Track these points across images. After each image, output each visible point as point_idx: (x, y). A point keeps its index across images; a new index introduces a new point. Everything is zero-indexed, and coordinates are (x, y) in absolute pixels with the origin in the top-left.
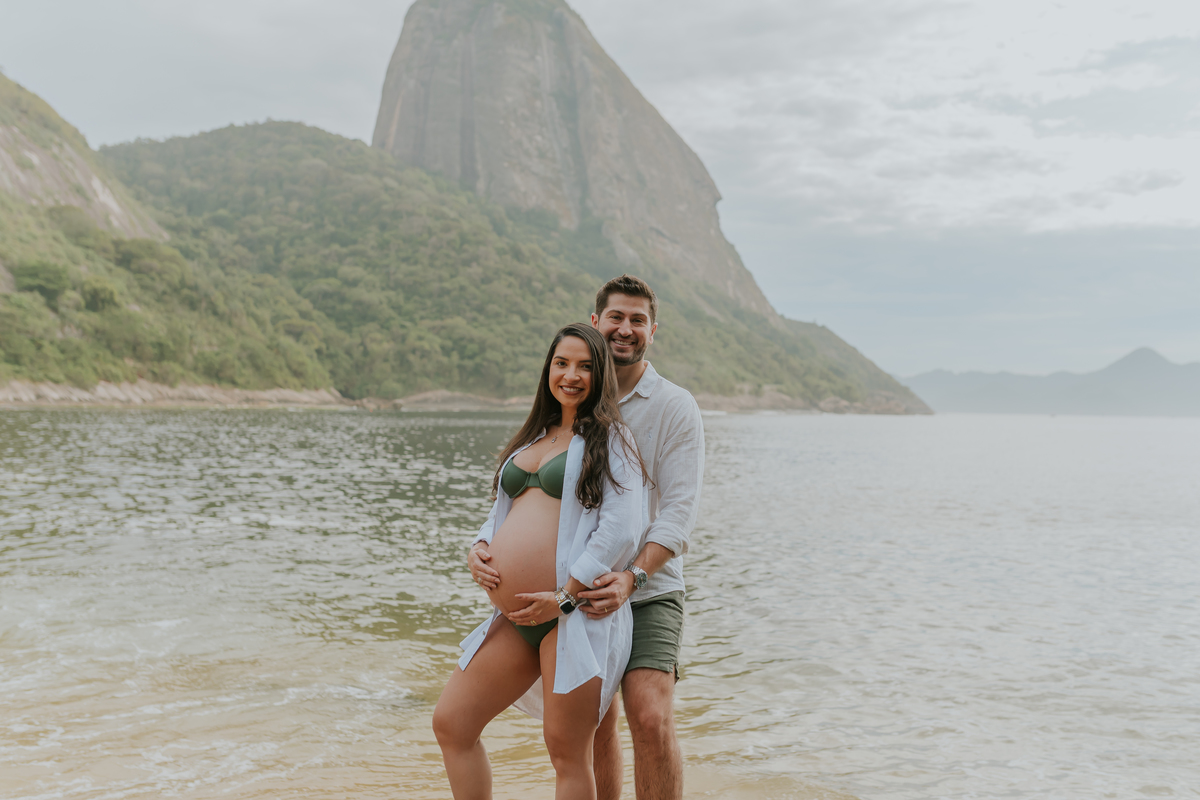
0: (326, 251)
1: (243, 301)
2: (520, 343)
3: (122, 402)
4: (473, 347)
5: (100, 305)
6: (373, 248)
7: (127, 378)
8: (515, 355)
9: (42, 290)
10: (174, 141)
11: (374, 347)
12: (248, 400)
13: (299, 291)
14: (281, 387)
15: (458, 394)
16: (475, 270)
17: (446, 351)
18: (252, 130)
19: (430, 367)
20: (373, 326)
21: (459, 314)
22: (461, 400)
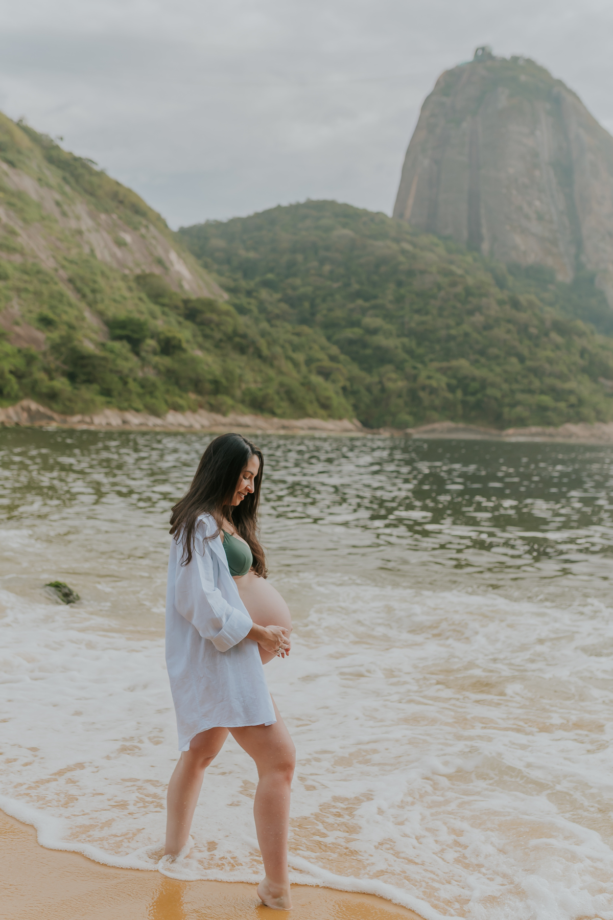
0: (351, 306)
1: (283, 347)
2: (517, 381)
3: (185, 426)
4: (474, 385)
5: (171, 350)
6: (391, 302)
7: (190, 408)
8: (513, 392)
9: (129, 339)
10: (234, 221)
11: (390, 385)
12: (284, 427)
13: (329, 338)
14: (311, 417)
15: (461, 425)
16: (478, 318)
17: (452, 389)
18: (295, 209)
19: (437, 402)
20: (389, 367)
21: (463, 357)
22: (464, 430)
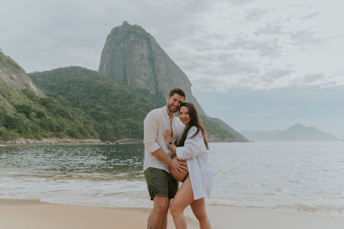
0: (92, 101)
3: (49, 143)
4: (135, 126)
5: (41, 116)
6: (104, 100)
7: (50, 137)
9: (25, 112)
10: (45, 72)
11: (108, 127)
12: (81, 142)
13: (85, 112)
14: (89, 138)
15: (131, 139)
16: (133, 105)
17: (128, 128)
18: (67, 69)
19: (123, 132)
20: (107, 121)
21: (130, 117)
22: (132, 141)
